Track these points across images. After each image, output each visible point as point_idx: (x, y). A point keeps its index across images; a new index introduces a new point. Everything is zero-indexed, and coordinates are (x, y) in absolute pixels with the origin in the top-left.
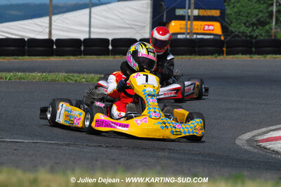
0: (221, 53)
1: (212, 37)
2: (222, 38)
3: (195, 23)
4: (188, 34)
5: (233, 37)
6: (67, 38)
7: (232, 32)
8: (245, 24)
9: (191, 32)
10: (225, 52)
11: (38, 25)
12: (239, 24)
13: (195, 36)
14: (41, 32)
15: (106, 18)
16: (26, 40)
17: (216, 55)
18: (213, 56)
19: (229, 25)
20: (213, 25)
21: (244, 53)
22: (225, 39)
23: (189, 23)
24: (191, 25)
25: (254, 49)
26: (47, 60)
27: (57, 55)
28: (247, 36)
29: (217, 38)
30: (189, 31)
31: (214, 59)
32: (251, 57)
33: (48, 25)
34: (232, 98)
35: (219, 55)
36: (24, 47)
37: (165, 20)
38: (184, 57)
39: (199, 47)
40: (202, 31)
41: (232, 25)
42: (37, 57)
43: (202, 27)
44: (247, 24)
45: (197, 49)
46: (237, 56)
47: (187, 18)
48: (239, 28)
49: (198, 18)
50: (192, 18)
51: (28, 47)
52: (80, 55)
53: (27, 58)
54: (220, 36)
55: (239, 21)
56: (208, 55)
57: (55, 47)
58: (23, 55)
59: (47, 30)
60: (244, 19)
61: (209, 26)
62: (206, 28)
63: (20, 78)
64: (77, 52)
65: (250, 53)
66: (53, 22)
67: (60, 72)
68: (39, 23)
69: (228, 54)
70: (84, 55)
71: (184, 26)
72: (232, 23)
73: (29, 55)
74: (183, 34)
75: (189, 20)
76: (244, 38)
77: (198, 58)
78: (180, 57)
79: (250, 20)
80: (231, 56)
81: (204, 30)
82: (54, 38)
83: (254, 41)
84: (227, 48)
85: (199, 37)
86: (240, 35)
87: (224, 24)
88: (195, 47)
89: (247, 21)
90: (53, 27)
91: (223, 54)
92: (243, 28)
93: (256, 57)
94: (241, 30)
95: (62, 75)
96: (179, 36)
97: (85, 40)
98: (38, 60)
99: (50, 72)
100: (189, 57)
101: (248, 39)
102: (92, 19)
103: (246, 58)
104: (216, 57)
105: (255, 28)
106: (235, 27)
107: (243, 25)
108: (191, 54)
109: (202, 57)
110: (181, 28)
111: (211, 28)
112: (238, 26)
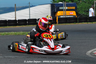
0: (76, 22)
1: (73, 16)
2: (76, 17)
3: (67, 12)
4: (65, 16)
5: (81, 16)
6: (22, 19)
7: (80, 14)
8: (84, 11)
9: (66, 15)
10: (78, 22)
11: (11, 15)
12: (82, 11)
13: (67, 16)
14: (12, 17)
15: (35, 11)
16: (7, 20)
17: (75, 23)
18: (74, 23)
19: (79, 12)
20: (73, 12)
21: (85, 22)
22: (77, 17)
23: (65, 12)
24: (66, 12)
25: (88, 20)
26: (15, 27)
27: (18, 25)
28: (85, 16)
29: (75, 17)
30: (65, 15)
31: (74, 24)
32: (87, 23)
33: (15, 15)
34: (83, 38)
35: (76, 23)
36: (7, 23)
37: (56, 11)
38: (64, 24)
39: (68, 20)
40: (69, 15)
41: (80, 12)
42: (12, 26)
43: (69, 13)
44: (85, 11)
45: (68, 21)
46: (82, 23)
47: (64, 10)
48: (82, 13)
49: (67, 10)
50: (65, 10)
51: (8, 23)
52: (27, 25)
53: (8, 27)
54: (75, 16)
55: (82, 10)
56: (72, 23)
57: (17, 22)
58: (7, 26)
59: (15, 17)
60: (84, 10)
61: (71, 12)
62: (71, 13)
63: (7, 34)
64: (25, 24)
65: (87, 22)
66: (16, 14)
67: (20, 31)
68: (11, 14)
69: (79, 22)
70: (28, 25)
71: (63, 13)
72: (79, 11)
73: (8, 26)
74: (63, 16)
75: (64, 11)
76: (84, 16)
77: (69, 24)
78: (62, 24)
79: (86, 10)
80: (80, 23)
81: (70, 14)
82: (17, 19)
83: (88, 17)
84: (79, 20)
85: (68, 16)
86: (83, 15)
87: (77, 12)
88: (67, 20)
89: (85, 10)
90: (16, 15)
91: (77, 22)
92: (84, 13)
93: (89, 23)
94: (83, 13)
95: (21, 32)
96: (61, 17)
97: (28, 19)
98: (12, 27)
99: (17, 31)
100: (65, 24)
101: (86, 16)
102: (30, 12)
103: (86, 23)
104: (75, 24)
105: (88, 13)
106: (81, 12)
107: (83, 12)
108: (66, 23)
109: (70, 24)
110: (62, 14)
111: (72, 13)
112: (82, 12)
